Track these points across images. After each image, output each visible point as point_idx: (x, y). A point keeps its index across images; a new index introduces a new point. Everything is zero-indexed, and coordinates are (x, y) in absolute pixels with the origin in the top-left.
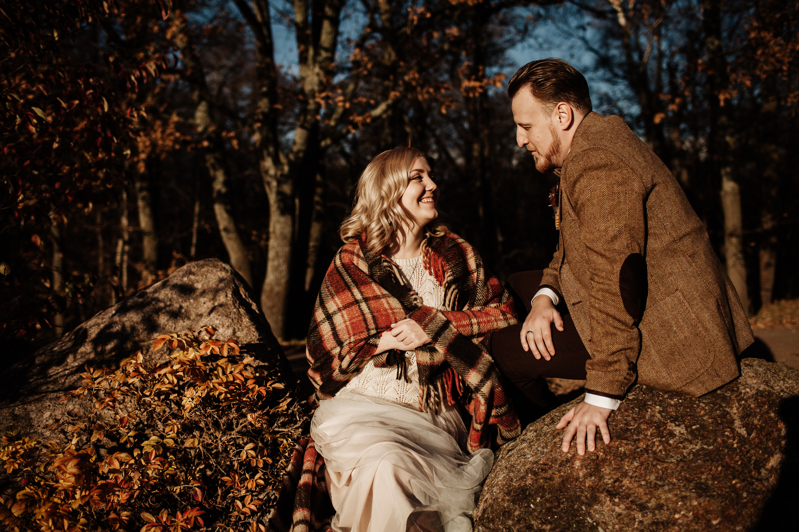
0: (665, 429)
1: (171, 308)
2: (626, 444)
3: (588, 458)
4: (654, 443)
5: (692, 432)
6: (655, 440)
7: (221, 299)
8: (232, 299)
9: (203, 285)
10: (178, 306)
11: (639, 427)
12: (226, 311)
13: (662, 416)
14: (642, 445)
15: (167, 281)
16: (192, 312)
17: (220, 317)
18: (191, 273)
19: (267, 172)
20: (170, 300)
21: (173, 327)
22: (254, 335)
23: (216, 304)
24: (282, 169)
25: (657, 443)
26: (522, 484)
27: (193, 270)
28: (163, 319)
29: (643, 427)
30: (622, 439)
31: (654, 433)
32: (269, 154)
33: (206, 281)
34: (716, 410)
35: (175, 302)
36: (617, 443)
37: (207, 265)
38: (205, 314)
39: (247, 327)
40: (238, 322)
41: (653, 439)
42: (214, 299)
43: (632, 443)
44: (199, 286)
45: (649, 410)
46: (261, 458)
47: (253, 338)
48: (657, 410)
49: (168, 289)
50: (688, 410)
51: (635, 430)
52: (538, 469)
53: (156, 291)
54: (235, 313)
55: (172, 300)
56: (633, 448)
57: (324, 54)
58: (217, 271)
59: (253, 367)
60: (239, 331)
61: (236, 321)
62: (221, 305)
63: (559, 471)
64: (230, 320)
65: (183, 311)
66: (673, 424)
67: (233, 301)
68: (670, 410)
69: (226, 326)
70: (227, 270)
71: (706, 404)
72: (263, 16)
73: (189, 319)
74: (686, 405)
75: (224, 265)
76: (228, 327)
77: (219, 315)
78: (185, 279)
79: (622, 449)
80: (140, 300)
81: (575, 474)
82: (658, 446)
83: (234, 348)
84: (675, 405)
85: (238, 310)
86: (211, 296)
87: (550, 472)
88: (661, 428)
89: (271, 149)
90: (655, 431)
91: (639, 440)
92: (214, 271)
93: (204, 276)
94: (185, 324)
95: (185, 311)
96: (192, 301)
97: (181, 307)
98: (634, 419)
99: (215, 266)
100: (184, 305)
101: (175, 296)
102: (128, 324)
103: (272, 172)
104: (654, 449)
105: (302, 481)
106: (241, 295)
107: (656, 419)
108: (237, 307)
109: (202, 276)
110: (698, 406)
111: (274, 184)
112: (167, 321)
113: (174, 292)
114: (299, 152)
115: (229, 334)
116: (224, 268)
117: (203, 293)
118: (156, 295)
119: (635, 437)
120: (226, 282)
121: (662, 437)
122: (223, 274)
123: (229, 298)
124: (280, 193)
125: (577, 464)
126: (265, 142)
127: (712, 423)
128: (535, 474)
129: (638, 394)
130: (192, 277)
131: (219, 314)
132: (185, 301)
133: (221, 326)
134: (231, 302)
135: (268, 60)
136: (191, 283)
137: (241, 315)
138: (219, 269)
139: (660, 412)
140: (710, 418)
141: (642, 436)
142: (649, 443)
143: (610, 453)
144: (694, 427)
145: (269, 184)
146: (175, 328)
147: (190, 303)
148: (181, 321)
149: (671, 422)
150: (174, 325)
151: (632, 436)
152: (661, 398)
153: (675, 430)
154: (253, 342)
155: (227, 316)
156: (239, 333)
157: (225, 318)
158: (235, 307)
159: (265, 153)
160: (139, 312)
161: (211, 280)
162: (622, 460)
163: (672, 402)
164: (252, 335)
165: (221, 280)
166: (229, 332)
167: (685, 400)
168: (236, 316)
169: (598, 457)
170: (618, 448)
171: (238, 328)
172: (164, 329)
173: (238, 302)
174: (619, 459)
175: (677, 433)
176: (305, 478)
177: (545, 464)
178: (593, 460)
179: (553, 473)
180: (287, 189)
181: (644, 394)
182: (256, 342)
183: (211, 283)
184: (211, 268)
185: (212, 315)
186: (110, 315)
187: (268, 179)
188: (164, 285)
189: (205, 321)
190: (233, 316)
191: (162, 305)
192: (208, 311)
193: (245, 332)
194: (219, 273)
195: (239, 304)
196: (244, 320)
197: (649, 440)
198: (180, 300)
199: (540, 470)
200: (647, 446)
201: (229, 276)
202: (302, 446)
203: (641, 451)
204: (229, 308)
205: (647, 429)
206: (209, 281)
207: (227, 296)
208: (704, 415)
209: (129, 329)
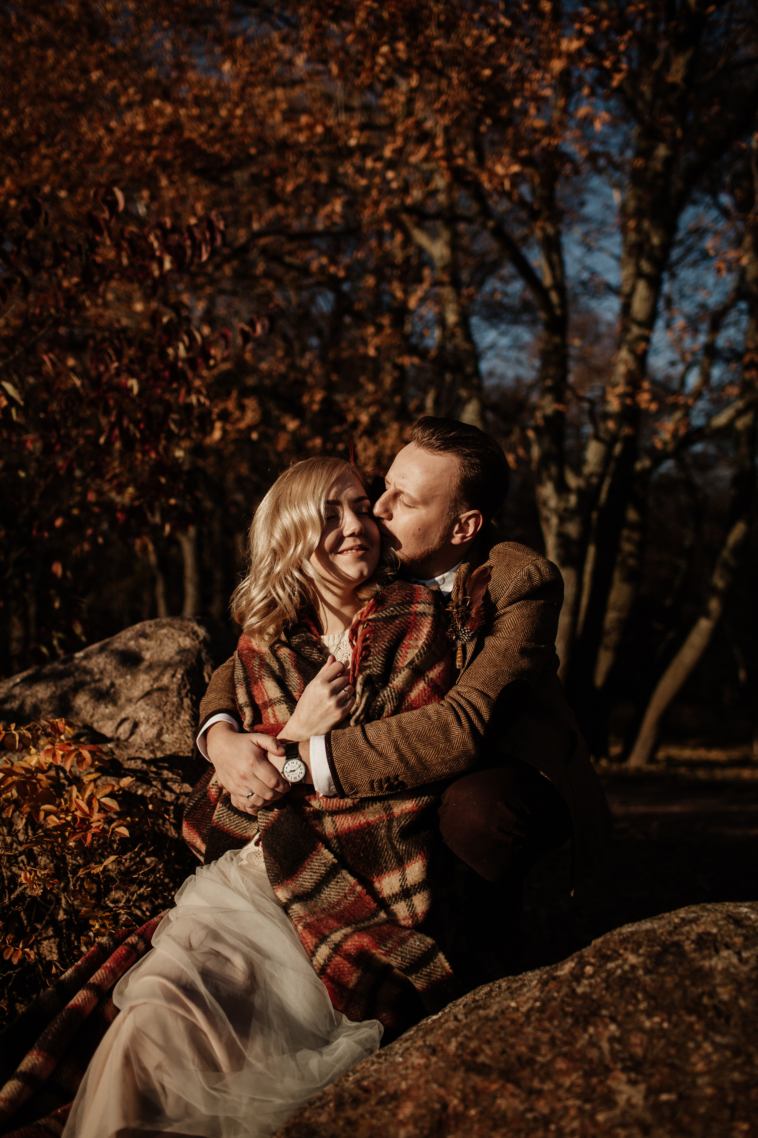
0: (601, 1082)
1: (98, 685)
2: (513, 1095)
3: (426, 1103)
4: (566, 1109)
5: (656, 1107)
6: (570, 1103)
7: (165, 680)
8: (180, 682)
9: (152, 656)
10: (107, 682)
11: (552, 1061)
12: (160, 699)
13: (612, 1051)
14: (543, 1107)
15: (107, 644)
16: (122, 695)
17: (148, 708)
18: (144, 635)
19: (545, 503)
20: (102, 673)
21: (90, 714)
22: (186, 743)
23: (155, 686)
24: (567, 501)
25: (573, 1112)
26: (313, 1120)
27: (148, 630)
28: (81, 700)
29: (561, 1064)
30: (508, 1081)
31: (578, 1086)
32: (550, 478)
33: (159, 650)
34: (735, 1068)
35: (107, 675)
36: (494, 1087)
37: (171, 626)
38: (134, 700)
39: (180, 728)
40: (172, 718)
41: (567, 1099)
42: (156, 679)
43: (523, 1096)
44: (147, 655)
45: (591, 1030)
46: (23, 949)
47: (183, 746)
48: (607, 1034)
49: (104, 655)
50: (673, 1051)
51: (543, 1066)
52: (351, 1095)
53: (87, 657)
54: (173, 704)
55: (104, 673)
56: (521, 1108)
57: (636, 331)
58: (180, 636)
59: (175, 792)
60: (167, 733)
61: (168, 717)
62: (160, 689)
63: (373, 1114)
64: (160, 714)
65: (112, 690)
66: (623, 1077)
67: (179, 686)
68: (635, 1039)
69: (151, 722)
70: (198, 637)
71: (718, 1047)
72: (554, 277)
73: (115, 703)
74: (673, 1038)
75: (196, 628)
76: (154, 724)
77: (148, 705)
78: (132, 643)
79: (502, 1103)
80: (61, 667)
81: (392, 1130)
82: (573, 1119)
83: (84, 759)
84: (651, 1033)
85: (182, 700)
86: (155, 674)
87: (360, 1110)
88: (594, 1080)
89: (554, 470)
90: (580, 1081)
91: (540, 1093)
92: (176, 635)
93: (159, 642)
94: (107, 711)
95: (115, 692)
96: (129, 677)
97: (113, 685)
98: (552, 1042)
99: (181, 629)
100: (119, 681)
101: (109, 667)
102: (29, 701)
103: (553, 503)
104: (563, 1123)
105: (72, 1002)
106: (204, 678)
107: (594, 1054)
108: (183, 695)
109: (156, 641)
110: (698, 1046)
111: (554, 521)
112: (85, 703)
113: (108, 661)
114: (591, 475)
115: (151, 736)
116: (195, 633)
117: (150, 667)
118: (84, 663)
119: (536, 1084)
120: (185, 654)
121: (586, 1101)
122: (187, 642)
123: (175, 680)
124: (562, 537)
125: (407, 1110)
126: (545, 459)
127: (711, 1098)
128: (340, 1105)
129: (597, 984)
130: (142, 641)
131: (148, 702)
132: (122, 676)
133: (145, 721)
134: (174, 687)
135: (557, 340)
136: (137, 650)
137: (183, 708)
138: (183, 634)
139: (612, 1040)
140: (710, 1085)
141: (548, 1086)
142: (559, 1106)
143: (476, 1104)
144: (664, 1097)
145: (547, 520)
146: (92, 716)
147: (126, 679)
148: (103, 706)
149: (624, 1070)
150: (92, 711)
151: (531, 1080)
152: (631, 1008)
153: (621, 1092)
154: (181, 754)
155: (159, 708)
156: (167, 736)
157: (153, 710)
158: (179, 694)
159: (544, 475)
160: (51, 684)
161: (166, 648)
162: (495, 1127)
163: (647, 1024)
164: (183, 742)
165: (181, 651)
166: (154, 731)
167: (676, 1026)
168: (174, 709)
169: (445, 1106)
170: (495, 1098)
171: (168, 729)
172: (77, 714)
173: (188, 687)
174: (490, 1123)
175: (621, 1099)
176: (80, 997)
177: (366, 1090)
178: (432, 1111)
179: (362, 1116)
180: (572, 529)
181: (607, 988)
182: (187, 754)
183: (164, 653)
184: (173, 630)
185: (139, 703)
186: (11, 684)
187: (545, 513)
188: (102, 650)
189: (129, 711)
190: (168, 708)
191: (88, 678)
192: (142, 694)
193: (175, 735)
194: (181, 640)
195: (189, 691)
196: (182, 717)
197: (560, 1099)
198: (114, 674)
199: (350, 1100)
200: (553, 1111)
201: (194, 647)
202: (113, 940)
203: (535, 1119)
204: (168, 695)
205: (566, 1073)
206: (163, 650)
207: (173, 676)
208: (702, 1074)
209: (27, 708)
